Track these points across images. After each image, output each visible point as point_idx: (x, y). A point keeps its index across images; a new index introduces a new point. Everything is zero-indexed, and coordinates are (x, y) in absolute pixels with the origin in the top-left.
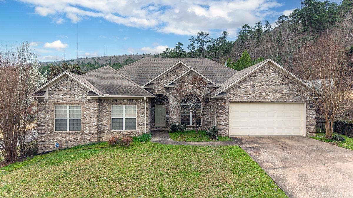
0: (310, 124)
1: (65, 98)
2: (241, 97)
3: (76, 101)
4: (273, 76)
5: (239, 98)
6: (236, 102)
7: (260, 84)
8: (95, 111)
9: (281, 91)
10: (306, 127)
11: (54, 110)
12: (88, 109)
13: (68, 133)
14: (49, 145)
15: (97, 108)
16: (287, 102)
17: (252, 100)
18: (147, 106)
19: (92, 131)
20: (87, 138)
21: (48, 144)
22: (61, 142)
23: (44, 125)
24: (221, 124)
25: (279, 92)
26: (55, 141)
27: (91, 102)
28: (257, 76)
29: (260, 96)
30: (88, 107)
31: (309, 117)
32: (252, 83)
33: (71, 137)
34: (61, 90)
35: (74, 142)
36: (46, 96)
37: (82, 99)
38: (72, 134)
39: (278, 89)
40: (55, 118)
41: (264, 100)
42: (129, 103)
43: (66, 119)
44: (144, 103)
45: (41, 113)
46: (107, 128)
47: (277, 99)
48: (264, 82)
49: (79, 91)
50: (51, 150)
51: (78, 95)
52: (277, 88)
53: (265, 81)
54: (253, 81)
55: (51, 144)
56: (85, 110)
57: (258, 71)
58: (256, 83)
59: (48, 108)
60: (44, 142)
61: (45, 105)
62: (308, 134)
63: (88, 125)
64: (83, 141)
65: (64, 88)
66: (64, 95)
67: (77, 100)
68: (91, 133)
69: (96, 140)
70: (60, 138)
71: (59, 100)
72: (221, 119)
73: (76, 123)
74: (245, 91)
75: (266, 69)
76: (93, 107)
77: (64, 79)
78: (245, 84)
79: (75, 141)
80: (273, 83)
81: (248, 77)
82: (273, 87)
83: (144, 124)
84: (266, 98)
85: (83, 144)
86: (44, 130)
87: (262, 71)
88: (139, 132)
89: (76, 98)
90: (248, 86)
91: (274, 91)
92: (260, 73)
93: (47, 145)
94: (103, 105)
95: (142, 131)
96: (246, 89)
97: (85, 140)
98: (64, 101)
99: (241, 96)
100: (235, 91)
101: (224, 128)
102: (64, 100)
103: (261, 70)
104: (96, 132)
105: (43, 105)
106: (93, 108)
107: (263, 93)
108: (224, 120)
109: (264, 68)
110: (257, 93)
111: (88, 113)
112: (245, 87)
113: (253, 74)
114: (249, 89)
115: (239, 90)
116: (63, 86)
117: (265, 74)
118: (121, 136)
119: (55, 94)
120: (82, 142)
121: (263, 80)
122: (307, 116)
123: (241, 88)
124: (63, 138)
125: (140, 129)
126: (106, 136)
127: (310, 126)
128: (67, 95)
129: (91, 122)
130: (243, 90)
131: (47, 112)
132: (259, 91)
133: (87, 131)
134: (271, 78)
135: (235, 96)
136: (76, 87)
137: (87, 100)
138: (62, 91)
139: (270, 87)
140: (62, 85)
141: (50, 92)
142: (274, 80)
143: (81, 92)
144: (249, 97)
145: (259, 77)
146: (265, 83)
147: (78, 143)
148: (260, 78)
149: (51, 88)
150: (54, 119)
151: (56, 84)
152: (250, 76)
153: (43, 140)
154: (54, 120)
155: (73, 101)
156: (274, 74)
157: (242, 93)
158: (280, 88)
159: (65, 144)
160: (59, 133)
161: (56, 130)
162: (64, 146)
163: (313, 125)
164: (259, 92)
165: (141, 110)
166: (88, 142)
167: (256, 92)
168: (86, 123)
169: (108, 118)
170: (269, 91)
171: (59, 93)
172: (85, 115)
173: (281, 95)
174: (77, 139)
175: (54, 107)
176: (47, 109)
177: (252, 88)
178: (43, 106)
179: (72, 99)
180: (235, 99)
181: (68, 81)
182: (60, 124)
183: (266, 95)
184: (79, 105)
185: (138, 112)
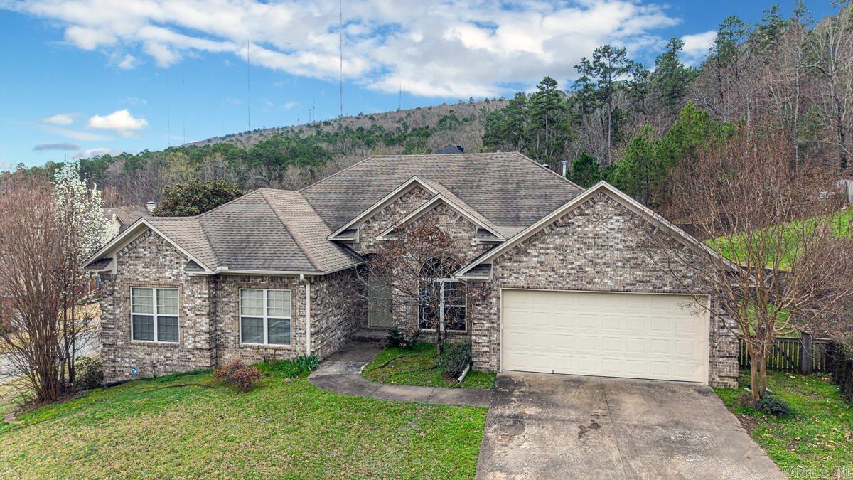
0: (721, 353)
1: (148, 272)
2: (530, 276)
3: (169, 280)
4: (618, 224)
5: (525, 279)
6: (517, 289)
7: (582, 246)
8: (204, 301)
9: (639, 265)
10: (710, 362)
11: (129, 298)
12: (192, 298)
13: (155, 345)
14: (122, 369)
15: (207, 296)
16: (656, 293)
17: (560, 285)
18: (311, 292)
19: (200, 345)
20: (190, 359)
21: (120, 366)
22: (144, 363)
23: (112, 326)
24: (480, 341)
25: (632, 267)
26: (133, 360)
27: (195, 283)
28: (573, 223)
29: (580, 275)
30: (190, 293)
31: (719, 336)
32: (559, 241)
33: (161, 355)
34: (140, 255)
35: (167, 365)
36: (113, 267)
37: (178, 275)
38: (163, 350)
39: (630, 258)
40: (132, 314)
41: (590, 286)
42: (275, 285)
43: (152, 317)
44: (305, 287)
45: (106, 302)
46: (232, 338)
47: (628, 284)
48: (591, 241)
49: (172, 258)
50: (126, 379)
51: (171, 267)
52: (627, 254)
53: (596, 236)
54: (561, 236)
55: (126, 367)
56: (186, 300)
57: (575, 212)
58: (570, 243)
59: (119, 293)
60: (114, 361)
61: (114, 286)
62: (713, 379)
63: (191, 331)
64: (183, 363)
65: (145, 252)
66: (146, 266)
67: (170, 278)
68: (197, 349)
69: (208, 365)
70: (141, 355)
71: (138, 277)
72: (480, 330)
73: (169, 326)
74: (541, 263)
75: (599, 206)
76: (200, 294)
77: (145, 233)
78: (542, 245)
79: (168, 363)
80: (617, 244)
81: (550, 226)
82: (615, 252)
83: (305, 333)
84: (596, 280)
85: (184, 371)
86: (112, 338)
87: (587, 212)
88: (295, 351)
89: (168, 274)
90: (548, 249)
91: (620, 264)
92: (580, 217)
93: (119, 369)
94: (223, 287)
95: (302, 349)
96: (543, 258)
97: (187, 363)
98: (147, 280)
99: (530, 273)
100: (515, 262)
101: (486, 352)
102: (147, 277)
103: (583, 208)
104: (207, 346)
105: (109, 286)
106: (199, 296)
107: (587, 269)
108: (486, 333)
109: (591, 203)
110: (572, 269)
111: (191, 305)
112: (542, 251)
113: (562, 218)
114: (552, 257)
115: (525, 259)
116: (143, 248)
117: (594, 220)
118: (260, 357)
119: (130, 264)
120: (181, 365)
121: (590, 235)
122: (714, 333)
123: (529, 253)
124: (147, 356)
125: (299, 344)
126: (230, 355)
127: (721, 360)
128: (151, 267)
129: (197, 325)
130: (536, 259)
131: (116, 302)
132: (578, 263)
133: (189, 344)
134: (611, 229)
135: (515, 273)
136: (167, 250)
137: (189, 278)
138: (142, 257)
139: (608, 253)
140: (142, 245)
141: (121, 260)
142: (620, 235)
143: (176, 260)
144: (550, 276)
145: (579, 226)
146: (595, 243)
147: (173, 367)
148: (580, 229)
149: (122, 251)
150: (130, 315)
151: (131, 244)
152: (553, 225)
153: (112, 357)
154: (130, 317)
155: (164, 280)
156: (619, 217)
157: (533, 267)
158: (635, 255)
159: (151, 368)
160: (139, 344)
161: (134, 339)
162: (149, 373)
163: (730, 357)
164: (579, 266)
165: (299, 301)
166: (192, 367)
167: (570, 266)
168: (188, 327)
169: (233, 316)
170: (605, 264)
171: (137, 262)
172: (185, 310)
173: (638, 273)
174: (172, 360)
175: (129, 291)
176: (116, 294)
177: (559, 254)
178: (109, 288)
179: (161, 275)
180: (515, 281)
181: (152, 238)
182: (141, 326)
183: (598, 272)
184: (173, 287)
185: (293, 306)
